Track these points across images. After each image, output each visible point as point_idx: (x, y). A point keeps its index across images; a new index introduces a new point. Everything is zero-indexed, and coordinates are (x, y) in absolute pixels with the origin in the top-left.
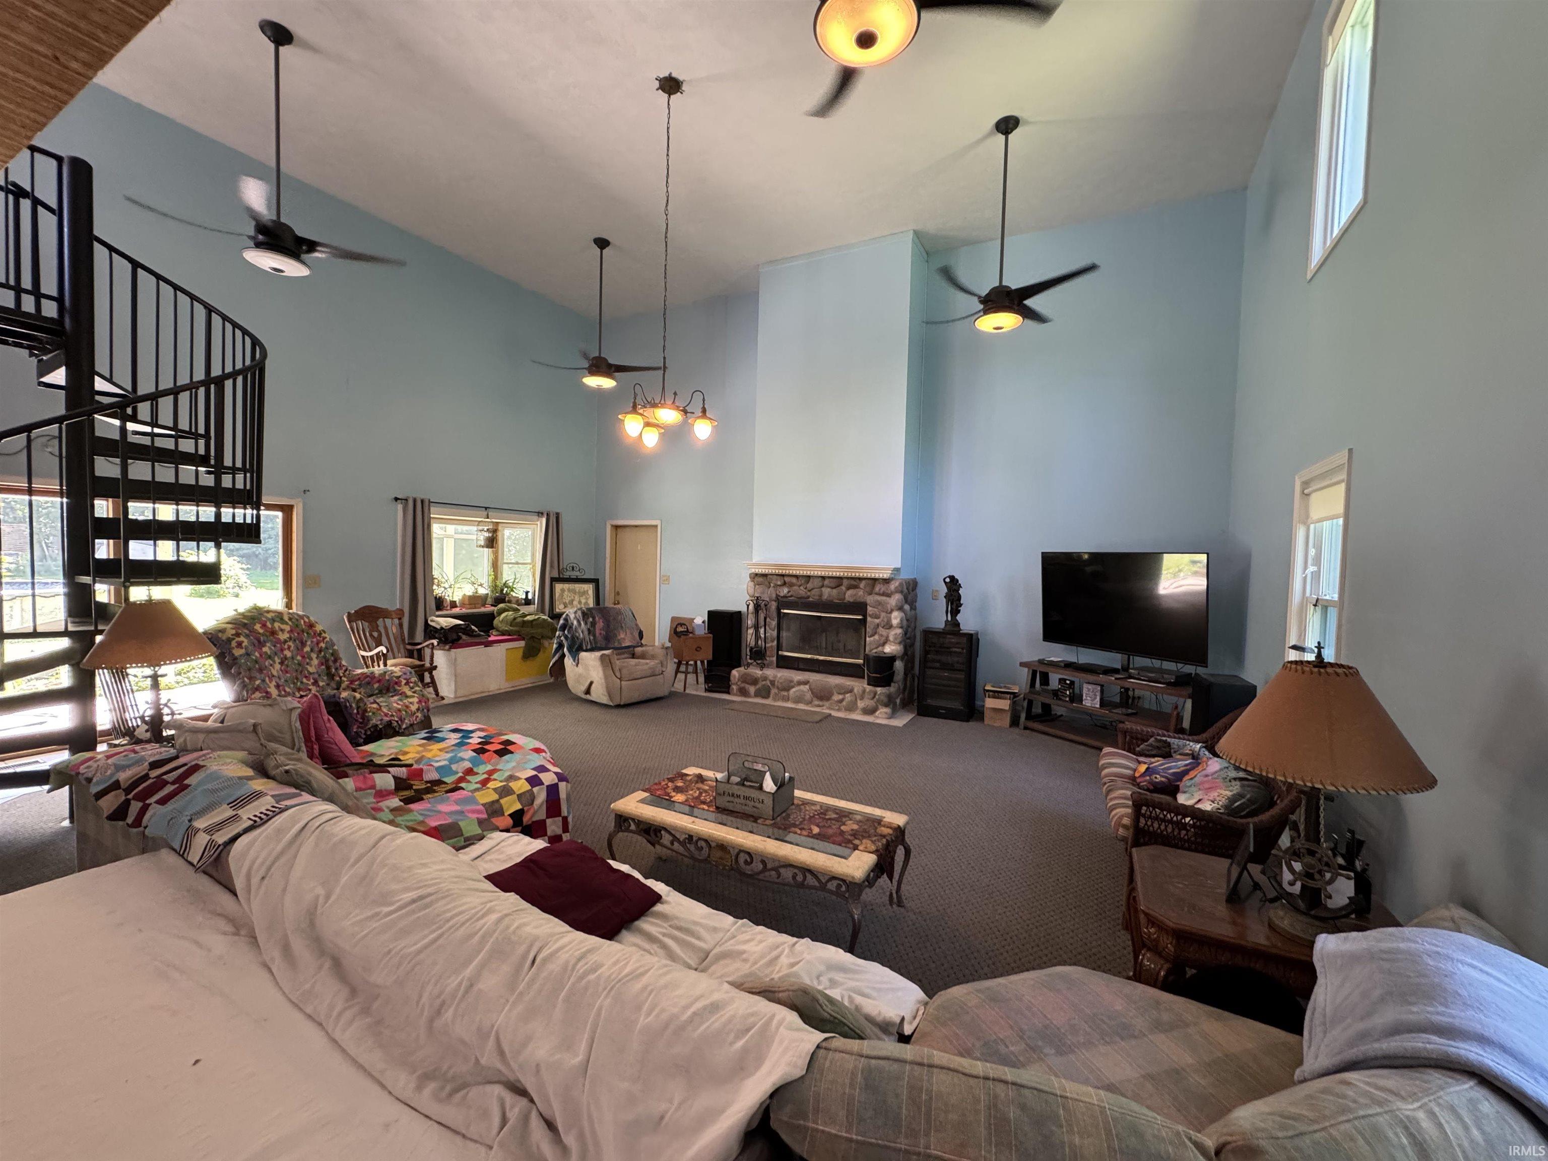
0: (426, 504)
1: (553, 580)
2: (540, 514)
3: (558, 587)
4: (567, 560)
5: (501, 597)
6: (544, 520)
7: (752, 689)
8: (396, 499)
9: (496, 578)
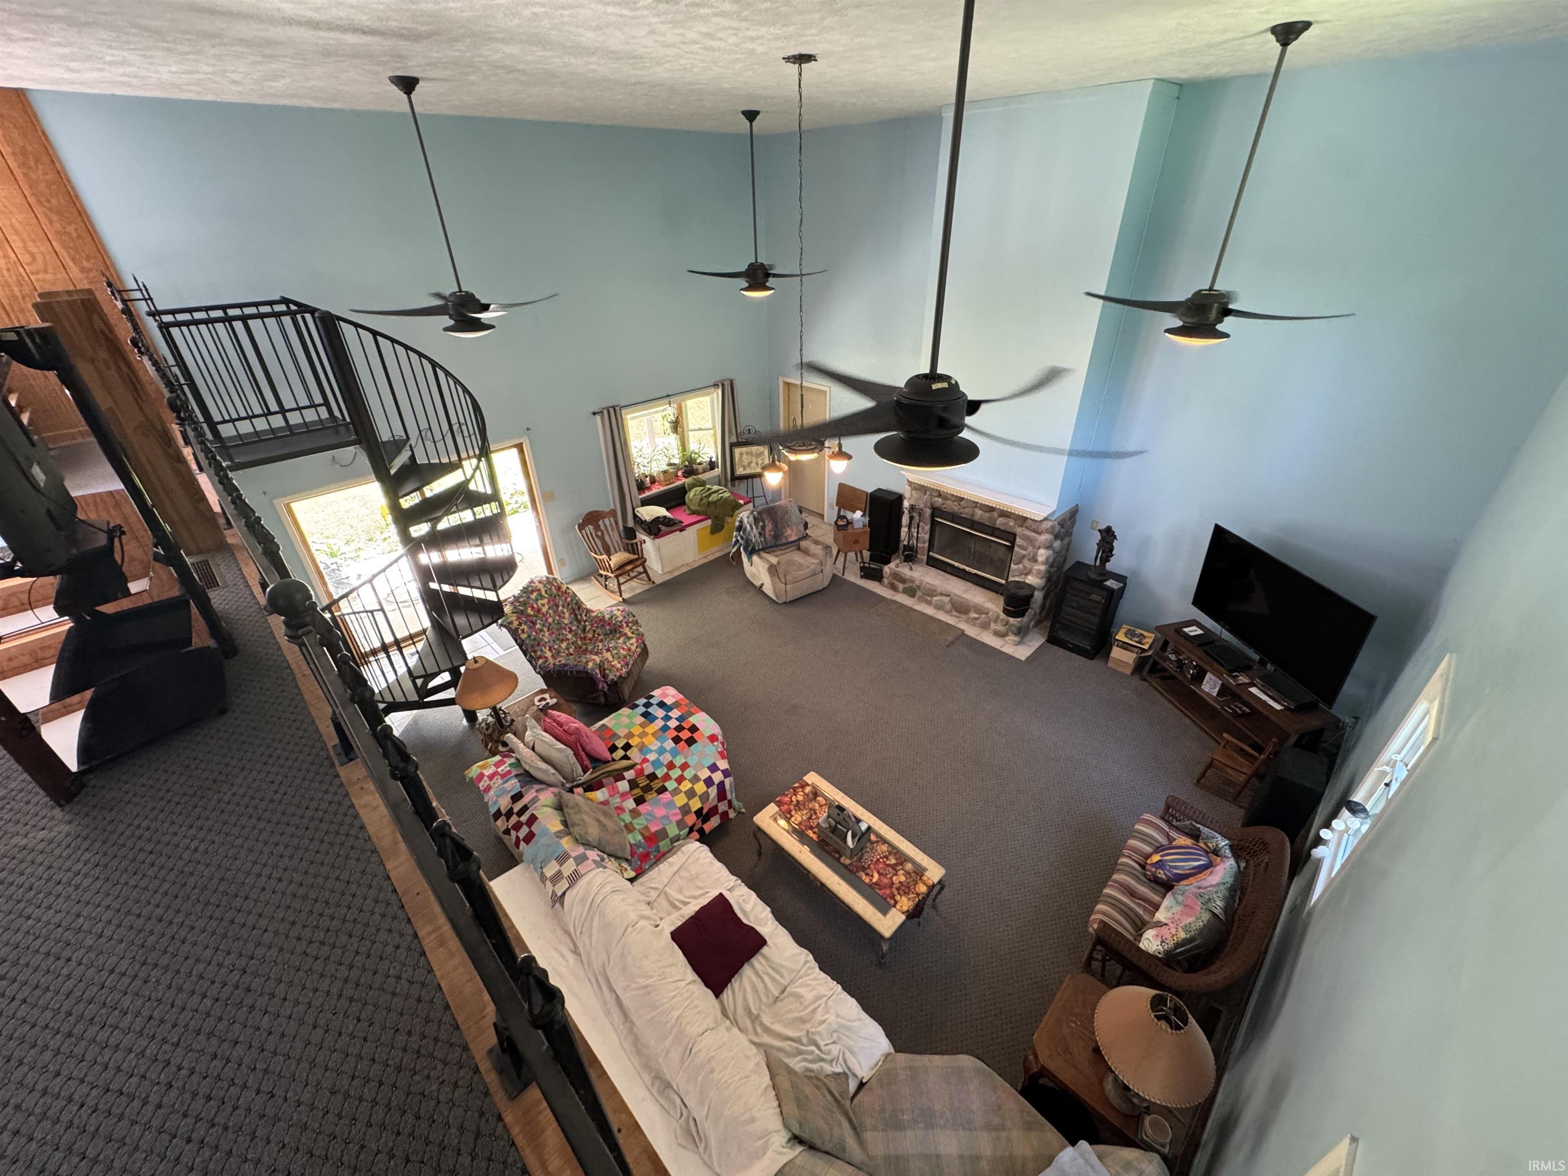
0: (618, 409)
1: (732, 445)
2: (715, 385)
3: (737, 451)
4: (743, 423)
5: (690, 468)
6: (720, 391)
7: (901, 586)
8: (594, 414)
9: (684, 449)
